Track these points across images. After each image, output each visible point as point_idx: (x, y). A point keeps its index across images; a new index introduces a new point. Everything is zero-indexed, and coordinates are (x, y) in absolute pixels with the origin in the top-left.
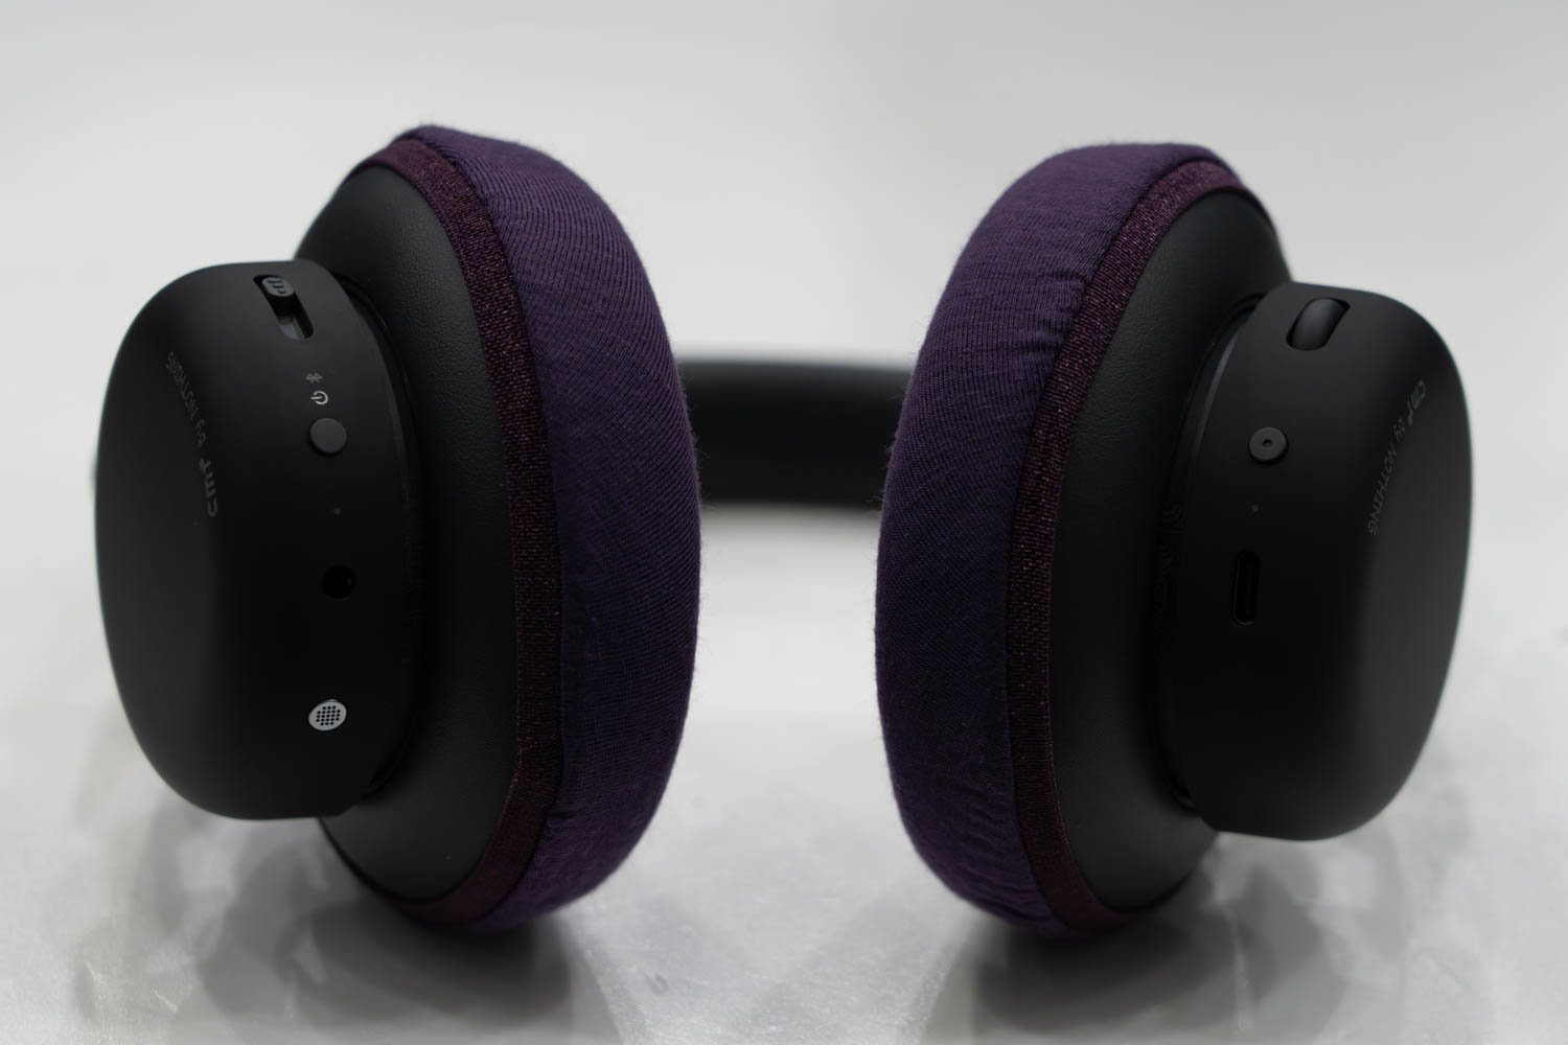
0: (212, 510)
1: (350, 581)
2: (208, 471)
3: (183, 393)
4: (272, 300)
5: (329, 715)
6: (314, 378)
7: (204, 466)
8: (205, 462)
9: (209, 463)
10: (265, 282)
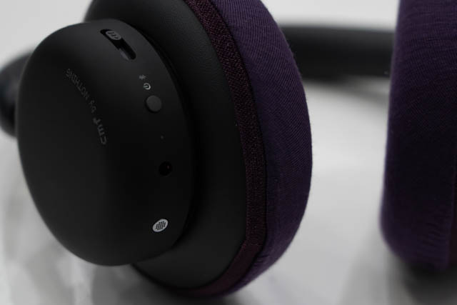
0: (104, 141)
1: (168, 167)
2: (99, 123)
3: (79, 88)
4: (114, 42)
5: (160, 225)
6: (142, 77)
7: (96, 121)
8: (97, 119)
9: (99, 120)
10: (107, 33)
